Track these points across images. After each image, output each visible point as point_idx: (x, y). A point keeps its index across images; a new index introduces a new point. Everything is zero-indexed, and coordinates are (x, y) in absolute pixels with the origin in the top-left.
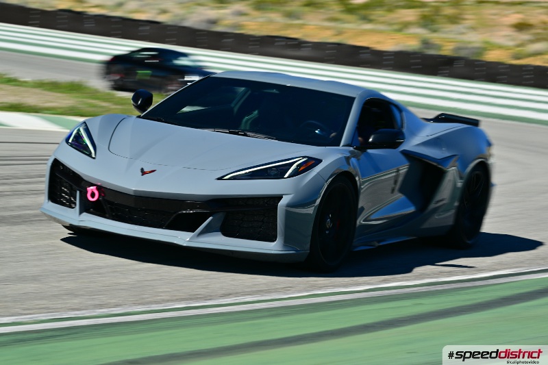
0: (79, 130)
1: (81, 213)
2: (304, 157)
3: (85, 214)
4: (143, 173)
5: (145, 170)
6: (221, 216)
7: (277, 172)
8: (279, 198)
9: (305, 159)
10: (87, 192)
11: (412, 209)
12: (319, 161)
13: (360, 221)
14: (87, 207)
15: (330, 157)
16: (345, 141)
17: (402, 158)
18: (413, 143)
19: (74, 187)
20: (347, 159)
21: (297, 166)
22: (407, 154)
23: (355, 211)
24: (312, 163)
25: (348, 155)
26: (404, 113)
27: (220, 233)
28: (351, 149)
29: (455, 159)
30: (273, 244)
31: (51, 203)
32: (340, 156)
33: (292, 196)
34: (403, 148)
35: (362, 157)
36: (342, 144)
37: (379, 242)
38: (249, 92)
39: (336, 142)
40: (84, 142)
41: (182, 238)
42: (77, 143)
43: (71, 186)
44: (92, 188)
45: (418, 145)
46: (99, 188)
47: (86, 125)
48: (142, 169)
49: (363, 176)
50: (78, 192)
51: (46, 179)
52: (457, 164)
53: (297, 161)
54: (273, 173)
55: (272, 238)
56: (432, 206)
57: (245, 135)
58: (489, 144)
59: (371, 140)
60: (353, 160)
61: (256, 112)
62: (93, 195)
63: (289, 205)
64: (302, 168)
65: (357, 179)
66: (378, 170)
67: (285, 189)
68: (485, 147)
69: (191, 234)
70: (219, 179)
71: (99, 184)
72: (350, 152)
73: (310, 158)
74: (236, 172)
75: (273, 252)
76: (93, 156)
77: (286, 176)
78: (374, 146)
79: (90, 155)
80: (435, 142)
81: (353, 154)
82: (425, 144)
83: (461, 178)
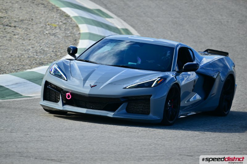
2: (159, 77)
44: (68, 93)
62: (69, 97)
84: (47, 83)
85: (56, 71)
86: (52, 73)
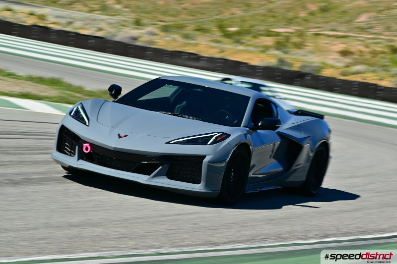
0: (78, 108)
1: (78, 160)
2: (220, 132)
3: (80, 160)
4: (120, 137)
5: (121, 135)
6: (167, 166)
7: (203, 141)
8: (204, 157)
9: (220, 134)
10: (83, 147)
11: (281, 169)
12: (229, 136)
13: (251, 175)
14: (82, 157)
15: (235, 133)
16: (244, 124)
17: (277, 137)
18: (284, 128)
19: (74, 143)
20: (245, 135)
21: (216, 138)
22: (280, 134)
23: (248, 168)
24: (225, 136)
25: (245, 132)
26: (278, 109)
27: (166, 177)
28: (248, 129)
29: (308, 139)
30: (198, 185)
31: (58, 153)
32: (241, 133)
33: (211, 156)
34: (278, 130)
35: (254, 134)
36: (242, 126)
37: (260, 188)
38: (181, 89)
39: (239, 125)
40: (81, 115)
41: (142, 179)
42: (77, 116)
43: (72, 142)
44: (86, 144)
45: (287, 129)
46: (91, 145)
47: (82, 105)
48: (119, 135)
49: (254, 146)
50: (77, 147)
51: (56, 137)
52: (310, 142)
53: (215, 135)
54: (200, 141)
55: (198, 182)
56: (294, 168)
57: (182, 117)
58: (330, 131)
59: (260, 124)
60: (249, 136)
61: (185, 102)
62: (87, 149)
63: (210, 162)
64: (219, 139)
65: (251, 147)
66: (263, 143)
67: (207, 151)
68: (327, 132)
69: (148, 177)
70: (166, 143)
71: (91, 142)
72: (247, 131)
73: (223, 134)
74: (178, 139)
75: (198, 190)
76: (87, 124)
77: (209, 143)
78: (262, 128)
79: (85, 123)
80: (297, 128)
81: (248, 132)
82: (291, 128)
83: (312, 152)
84: (63, 128)
85: (77, 112)
86: (72, 114)
